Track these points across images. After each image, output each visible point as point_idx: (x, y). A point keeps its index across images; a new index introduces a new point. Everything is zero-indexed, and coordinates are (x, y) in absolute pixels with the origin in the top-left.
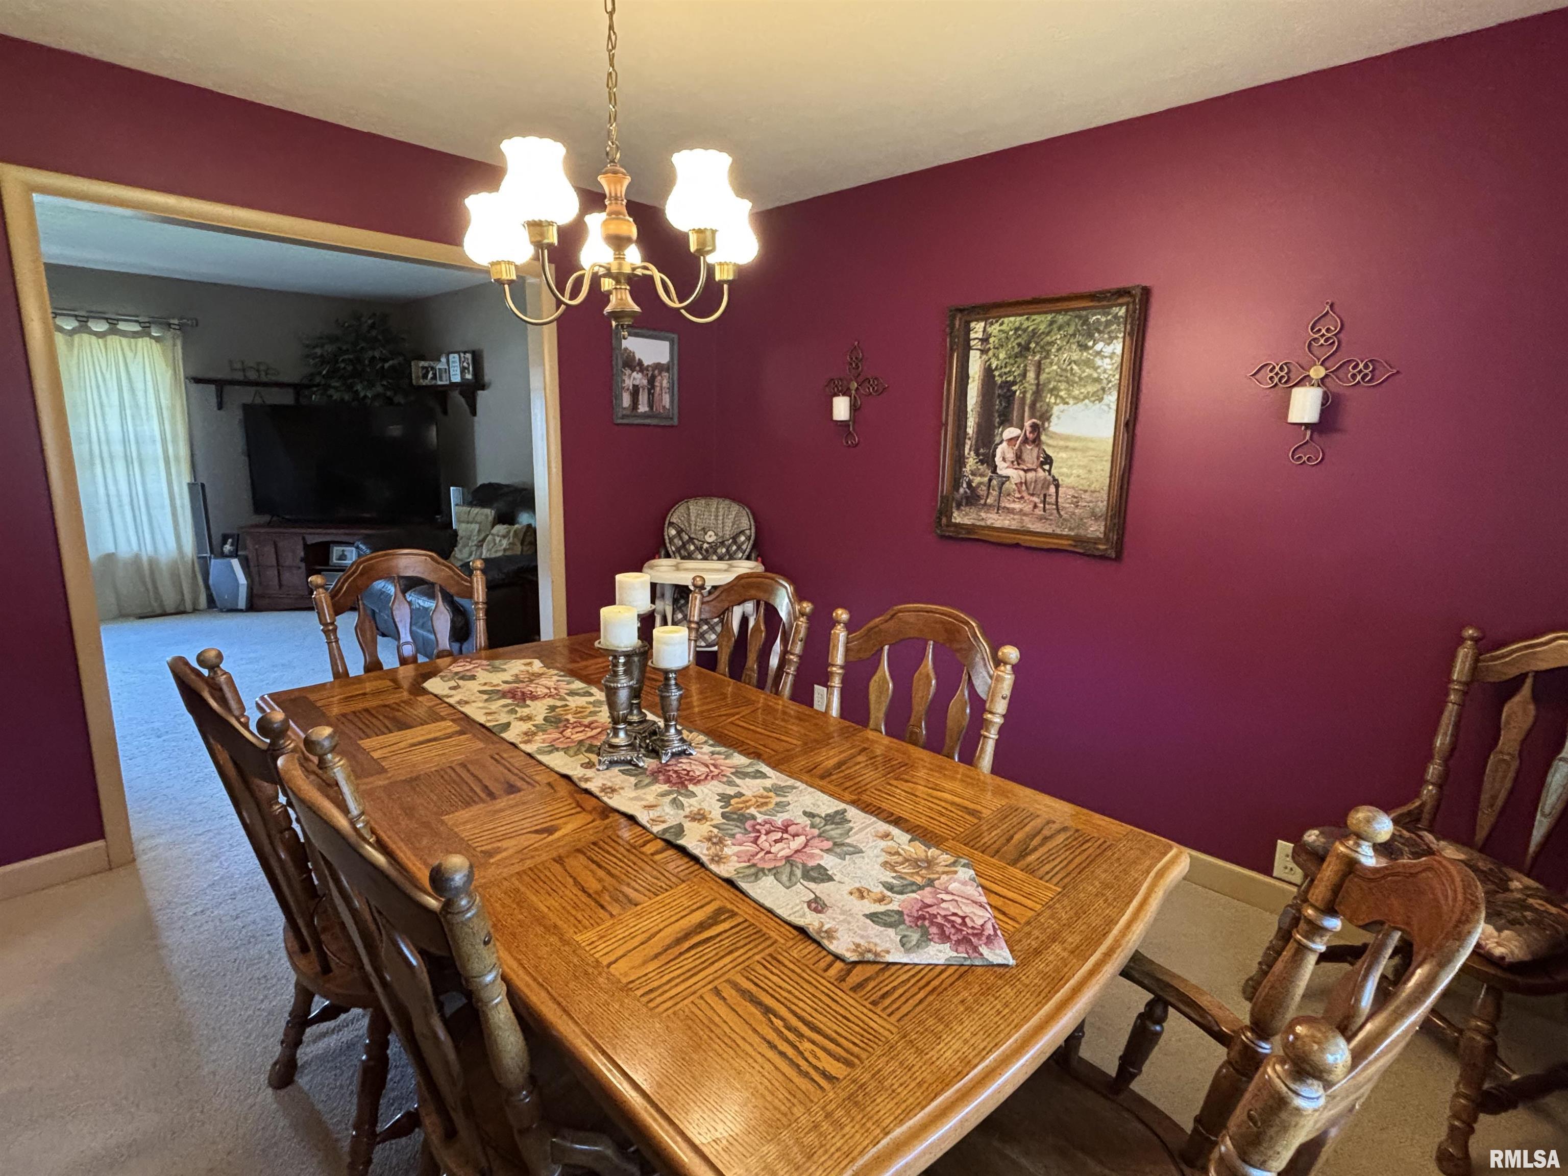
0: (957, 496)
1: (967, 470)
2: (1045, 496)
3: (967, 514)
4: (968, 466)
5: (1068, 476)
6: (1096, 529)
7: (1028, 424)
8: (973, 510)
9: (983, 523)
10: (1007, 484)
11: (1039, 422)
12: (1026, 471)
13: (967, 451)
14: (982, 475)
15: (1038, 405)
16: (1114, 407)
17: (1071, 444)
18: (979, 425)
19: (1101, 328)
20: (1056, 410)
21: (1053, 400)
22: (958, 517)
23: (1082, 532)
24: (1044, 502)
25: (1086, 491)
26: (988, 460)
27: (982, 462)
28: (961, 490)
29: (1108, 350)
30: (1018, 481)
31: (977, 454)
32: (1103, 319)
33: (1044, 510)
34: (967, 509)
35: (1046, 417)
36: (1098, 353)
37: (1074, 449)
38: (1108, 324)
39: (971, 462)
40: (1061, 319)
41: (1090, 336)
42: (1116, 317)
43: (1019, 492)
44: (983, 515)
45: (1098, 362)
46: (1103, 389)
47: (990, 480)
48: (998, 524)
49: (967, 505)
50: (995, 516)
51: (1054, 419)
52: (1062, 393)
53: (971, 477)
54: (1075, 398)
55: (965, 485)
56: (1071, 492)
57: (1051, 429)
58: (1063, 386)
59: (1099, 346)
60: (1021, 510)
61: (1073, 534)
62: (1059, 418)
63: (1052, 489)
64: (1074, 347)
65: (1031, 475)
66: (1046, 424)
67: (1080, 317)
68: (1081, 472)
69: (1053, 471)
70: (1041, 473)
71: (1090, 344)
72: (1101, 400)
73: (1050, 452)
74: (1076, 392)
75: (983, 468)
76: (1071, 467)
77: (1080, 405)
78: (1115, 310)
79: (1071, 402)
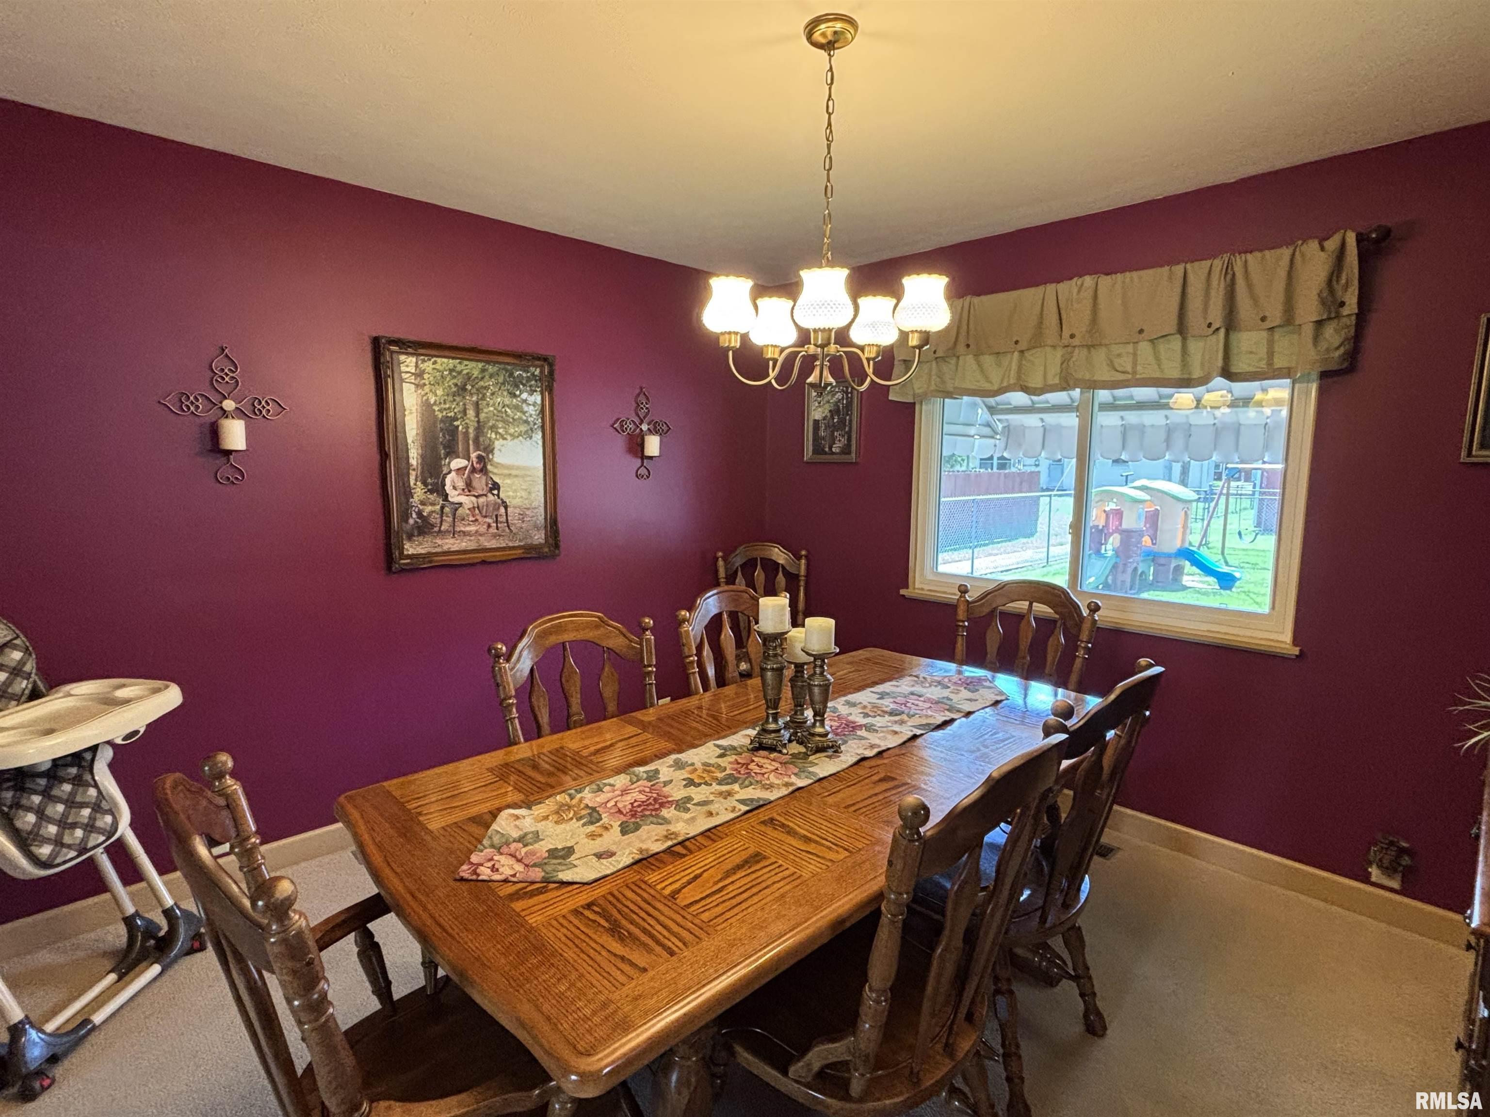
0: (407, 527)
1: (415, 500)
2: (497, 516)
3: (421, 544)
4: (415, 495)
5: (514, 498)
6: (539, 537)
7: (474, 456)
8: (428, 538)
9: (439, 550)
10: (460, 511)
11: (483, 454)
12: (477, 497)
13: (412, 482)
14: (433, 504)
15: (481, 439)
16: (540, 443)
17: (514, 472)
18: (423, 457)
19: (524, 382)
20: (498, 444)
21: (493, 436)
22: (410, 548)
23: (529, 541)
24: (497, 522)
25: (528, 509)
26: (439, 489)
27: (431, 491)
28: (411, 521)
29: (531, 399)
30: (471, 506)
31: (425, 484)
32: (524, 375)
33: (497, 528)
34: (421, 538)
35: (489, 450)
36: (525, 401)
37: (516, 476)
38: (529, 379)
39: (419, 492)
40: (491, 369)
41: (517, 387)
42: (533, 374)
43: (473, 516)
44: (439, 542)
45: (525, 408)
46: (531, 429)
47: (442, 508)
48: (455, 548)
49: (419, 535)
50: (452, 541)
51: (496, 451)
52: (501, 431)
53: (421, 507)
54: (511, 435)
55: (414, 516)
56: (517, 511)
57: (495, 459)
58: (500, 425)
59: (525, 396)
60: (477, 532)
61: (522, 544)
62: (500, 450)
63: (502, 510)
64: (505, 393)
65: (482, 500)
66: (491, 456)
67: (507, 371)
68: (524, 494)
69: (501, 495)
70: (491, 497)
71: (518, 393)
72: (531, 438)
73: (497, 479)
74: (512, 431)
75: (432, 497)
76: (515, 491)
77: (516, 441)
78: (532, 369)
79: (509, 437)
